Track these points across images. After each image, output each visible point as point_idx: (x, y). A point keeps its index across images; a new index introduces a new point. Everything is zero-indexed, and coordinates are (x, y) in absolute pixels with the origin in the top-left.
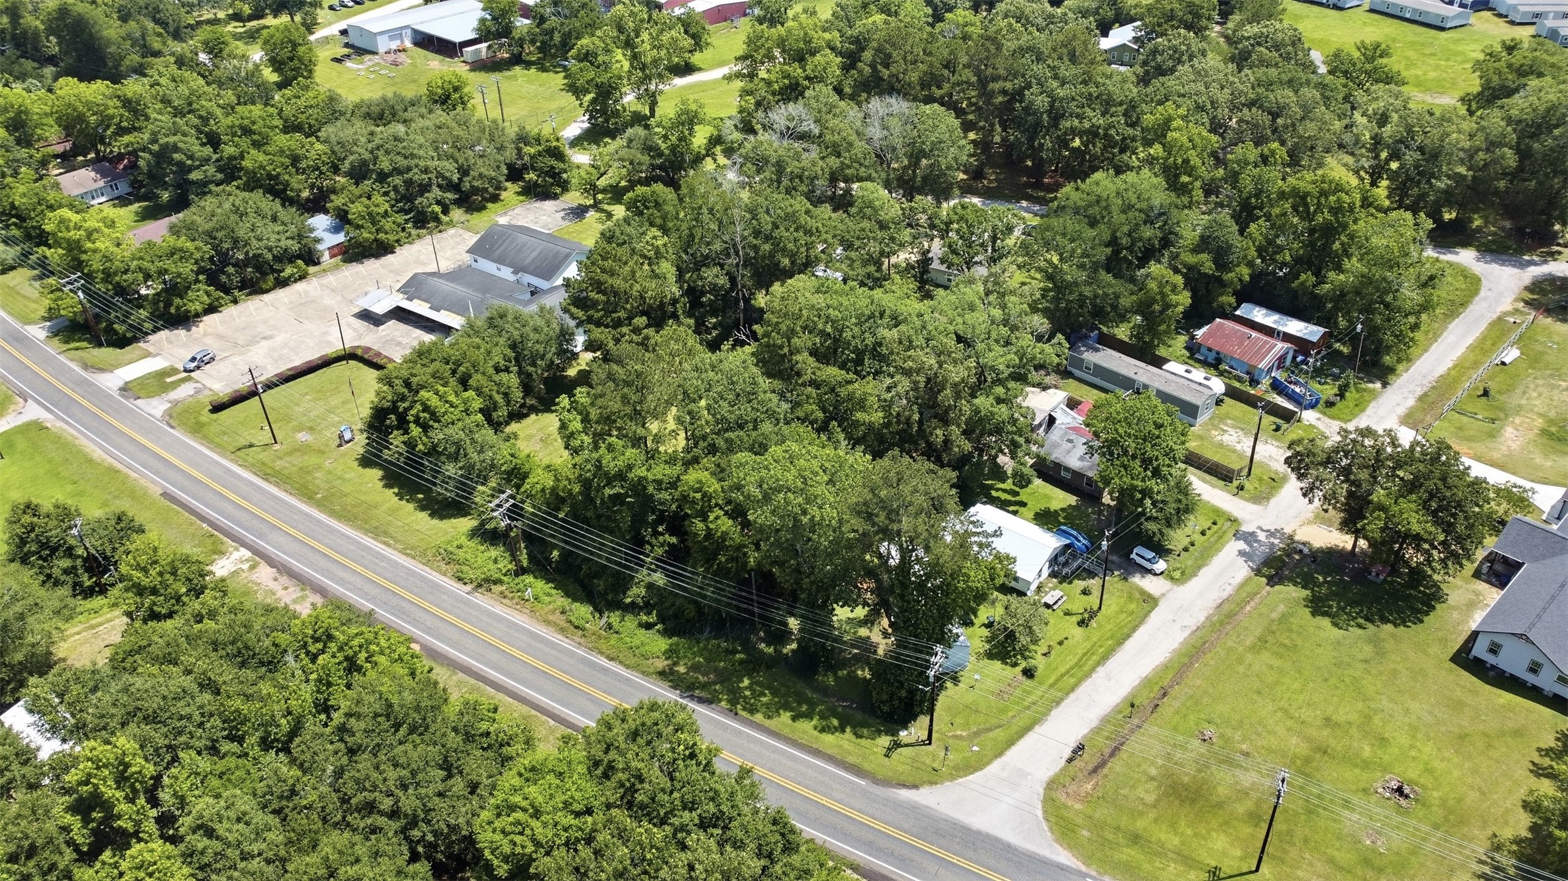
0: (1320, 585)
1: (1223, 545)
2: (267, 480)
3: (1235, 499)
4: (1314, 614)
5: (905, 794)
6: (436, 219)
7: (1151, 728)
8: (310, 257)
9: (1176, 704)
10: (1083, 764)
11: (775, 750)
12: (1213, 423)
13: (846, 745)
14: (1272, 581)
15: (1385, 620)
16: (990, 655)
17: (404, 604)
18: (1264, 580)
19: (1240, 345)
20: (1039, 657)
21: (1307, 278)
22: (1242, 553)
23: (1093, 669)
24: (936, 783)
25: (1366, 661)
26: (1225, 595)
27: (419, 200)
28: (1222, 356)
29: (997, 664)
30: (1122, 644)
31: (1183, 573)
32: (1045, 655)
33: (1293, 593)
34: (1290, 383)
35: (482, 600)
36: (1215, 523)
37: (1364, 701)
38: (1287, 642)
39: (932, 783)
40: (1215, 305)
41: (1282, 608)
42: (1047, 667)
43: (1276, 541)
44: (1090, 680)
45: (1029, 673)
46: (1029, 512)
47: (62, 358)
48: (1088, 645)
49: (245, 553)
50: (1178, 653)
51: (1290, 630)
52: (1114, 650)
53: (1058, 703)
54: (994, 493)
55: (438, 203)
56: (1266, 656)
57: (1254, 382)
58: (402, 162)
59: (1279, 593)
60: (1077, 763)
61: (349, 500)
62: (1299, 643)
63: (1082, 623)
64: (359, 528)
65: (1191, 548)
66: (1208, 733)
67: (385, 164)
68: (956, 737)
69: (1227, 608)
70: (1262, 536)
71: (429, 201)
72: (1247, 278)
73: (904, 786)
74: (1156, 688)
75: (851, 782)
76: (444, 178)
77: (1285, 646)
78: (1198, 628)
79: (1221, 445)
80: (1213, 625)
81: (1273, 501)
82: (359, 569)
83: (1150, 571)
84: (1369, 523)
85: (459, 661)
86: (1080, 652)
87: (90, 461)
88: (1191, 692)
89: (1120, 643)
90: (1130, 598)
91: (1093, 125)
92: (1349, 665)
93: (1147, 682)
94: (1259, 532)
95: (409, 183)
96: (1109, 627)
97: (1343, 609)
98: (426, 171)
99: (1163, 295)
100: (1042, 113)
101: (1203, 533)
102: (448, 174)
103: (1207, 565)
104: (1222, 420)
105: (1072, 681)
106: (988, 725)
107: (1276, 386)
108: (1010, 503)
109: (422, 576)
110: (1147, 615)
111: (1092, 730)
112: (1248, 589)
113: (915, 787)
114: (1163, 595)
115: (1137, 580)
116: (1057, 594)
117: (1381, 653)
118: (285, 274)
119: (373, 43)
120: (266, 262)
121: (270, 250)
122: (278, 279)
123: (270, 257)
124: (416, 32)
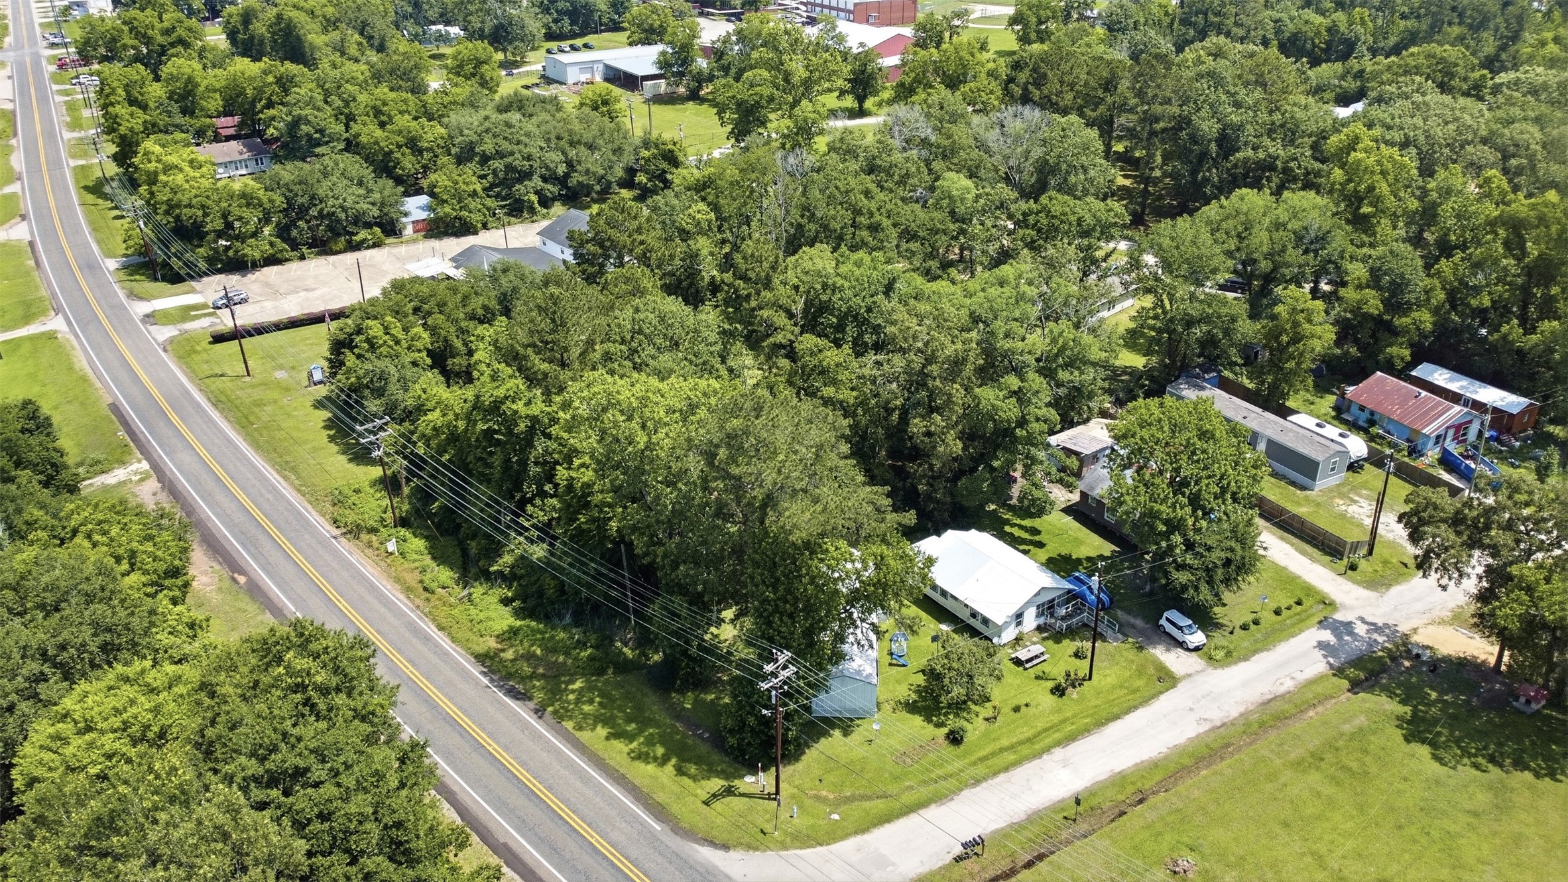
0: (1430, 704)
1: (1301, 631)
2: (214, 405)
3: (1340, 580)
4: (1407, 739)
5: (707, 854)
6: (532, 210)
7: (1099, 841)
8: (391, 229)
9: (1151, 816)
10: (976, 868)
11: (570, 765)
12: (1339, 491)
13: (665, 779)
14: (1356, 686)
15: (1520, 764)
16: (911, 708)
17: (262, 538)
18: (1345, 684)
19: (1403, 404)
20: (979, 722)
21: (1512, 329)
22: (1321, 645)
23: (1048, 749)
24: (756, 849)
25: (1475, 814)
26: (1282, 690)
27: (518, 187)
28: (1376, 417)
29: (918, 720)
30: (1103, 724)
31: (1229, 654)
32: (987, 720)
33: (1388, 706)
34: (1467, 457)
35: (345, 547)
36: (1299, 603)
37: (1454, 867)
38: (1355, 766)
39: (749, 847)
40: (1381, 357)
41: (1361, 720)
42: (986, 735)
43: (1381, 639)
44: (1037, 762)
45: (955, 738)
46: (1043, 555)
47: (116, 287)
48: (1056, 718)
49: (145, 465)
50: (1180, 751)
51: (1366, 752)
52: (1088, 731)
53: (977, 782)
54: (1007, 529)
55: (536, 193)
56: (1314, 777)
57: (1415, 452)
58: (506, 146)
59: (1364, 701)
60: (970, 865)
61: (280, 435)
62: (1374, 769)
63: (1059, 691)
64: (270, 461)
65: (1253, 627)
66: (1183, 864)
67: (488, 147)
68: (817, 798)
69: (1277, 706)
70: (1361, 629)
71: (528, 191)
72: (1429, 326)
73: (712, 843)
74: (1130, 789)
75: (643, 824)
76: (547, 168)
77: (1350, 770)
78: (1224, 725)
79: (1343, 516)
80: (1248, 725)
81: (1395, 590)
82: (242, 497)
83: (1181, 645)
84: (1503, 606)
85: (276, 600)
86: (1040, 725)
87: (71, 368)
88: (1180, 805)
89: (1102, 722)
90: (1140, 672)
91: (1270, 156)
92: (1444, 813)
93: (1119, 780)
94: (1359, 623)
95: (509, 168)
96: (1094, 702)
97: (1457, 742)
98: (529, 158)
99: (1296, 324)
100: (1210, 141)
101: (1277, 612)
102: (552, 166)
103: (1268, 650)
104: (1355, 489)
105: (1012, 757)
106: (869, 793)
107: (1447, 461)
108: (1023, 541)
109: (299, 513)
110: (1156, 695)
111: (1011, 826)
112: (1319, 689)
113: (726, 847)
114: (1190, 675)
115: (1160, 653)
116: (1037, 649)
117: (1502, 808)
118: (357, 238)
119: (565, 73)
120: (338, 221)
121: (345, 210)
122: (349, 242)
123: (343, 216)
124: (607, 67)
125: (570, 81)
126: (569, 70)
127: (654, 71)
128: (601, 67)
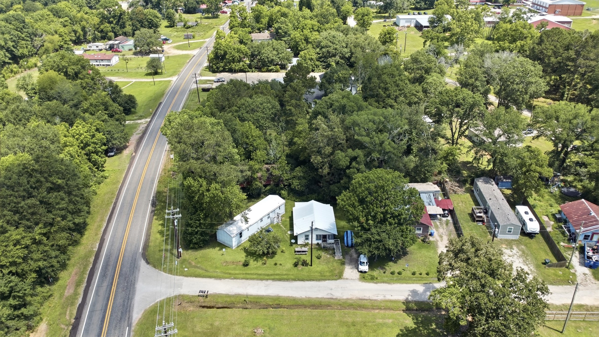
0: (427, 329)
5: (142, 263)
7: (246, 312)
8: (284, 67)
12: (511, 242)
13: (159, 241)
14: (407, 310)
18: (404, 308)
20: (259, 263)
22: (414, 291)
23: (268, 279)
24: (154, 267)
26: (375, 298)
29: (244, 255)
31: (373, 279)
32: (263, 263)
33: (408, 322)
36: (427, 274)
42: (256, 267)
47: (199, 71)
48: (284, 272)
49: (149, 120)
52: (288, 280)
53: (234, 278)
55: (336, 62)
57: (573, 239)
59: (402, 315)
63: (296, 264)
65: (396, 274)
66: (259, 331)
69: (365, 302)
73: (147, 261)
74: (277, 303)
75: (138, 249)
78: (336, 299)
83: (357, 268)
86: (277, 272)
88: (285, 315)
90: (332, 271)
96: (303, 273)
98: (335, 49)
101: (414, 274)
103: (389, 284)
104: (520, 244)
105: (254, 277)
106: (204, 268)
112: (390, 304)
113: (149, 264)
114: (348, 279)
115: (347, 268)
116: (305, 249)
118: (270, 68)
119: (399, 22)
120: (265, 61)
121: (268, 58)
122: (268, 69)
123: (266, 60)
124: (417, 21)
125: (401, 25)
126: (401, 21)
127: (428, 24)
128: (415, 21)
